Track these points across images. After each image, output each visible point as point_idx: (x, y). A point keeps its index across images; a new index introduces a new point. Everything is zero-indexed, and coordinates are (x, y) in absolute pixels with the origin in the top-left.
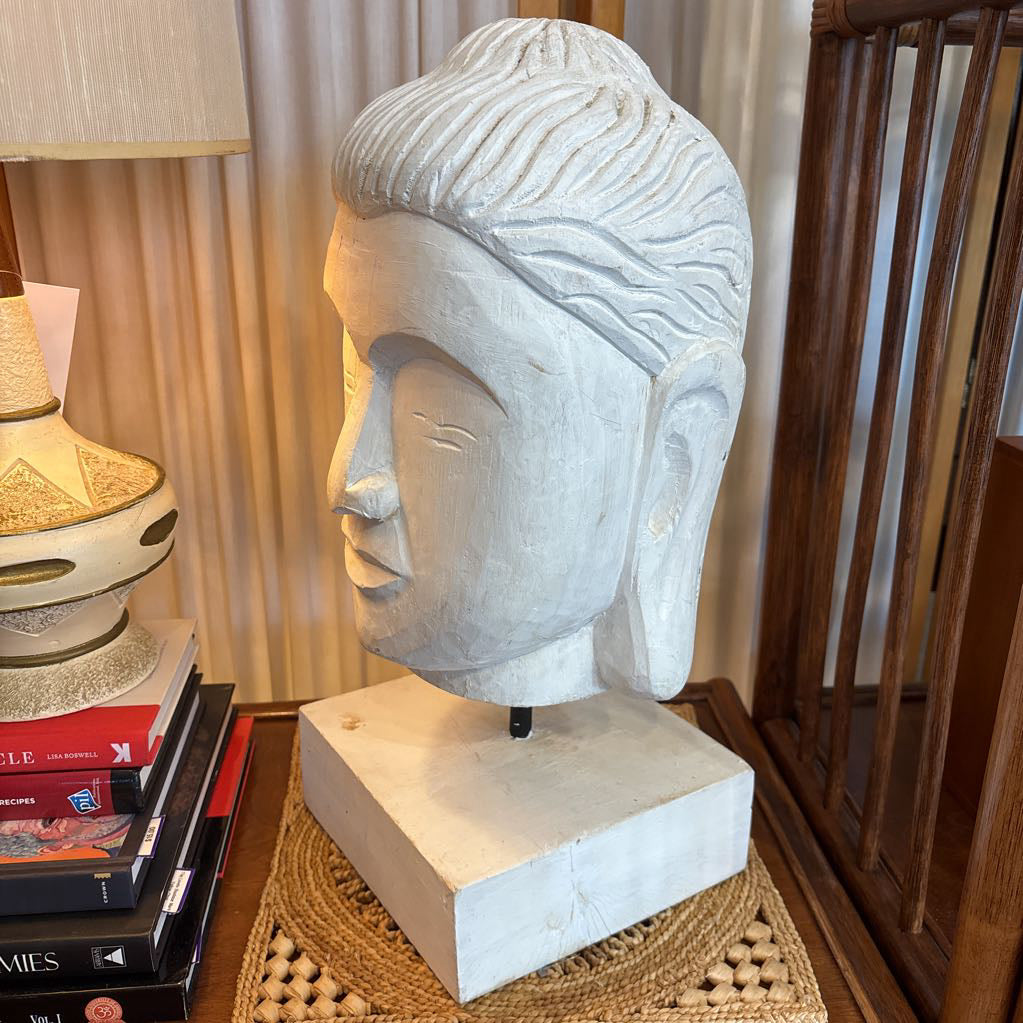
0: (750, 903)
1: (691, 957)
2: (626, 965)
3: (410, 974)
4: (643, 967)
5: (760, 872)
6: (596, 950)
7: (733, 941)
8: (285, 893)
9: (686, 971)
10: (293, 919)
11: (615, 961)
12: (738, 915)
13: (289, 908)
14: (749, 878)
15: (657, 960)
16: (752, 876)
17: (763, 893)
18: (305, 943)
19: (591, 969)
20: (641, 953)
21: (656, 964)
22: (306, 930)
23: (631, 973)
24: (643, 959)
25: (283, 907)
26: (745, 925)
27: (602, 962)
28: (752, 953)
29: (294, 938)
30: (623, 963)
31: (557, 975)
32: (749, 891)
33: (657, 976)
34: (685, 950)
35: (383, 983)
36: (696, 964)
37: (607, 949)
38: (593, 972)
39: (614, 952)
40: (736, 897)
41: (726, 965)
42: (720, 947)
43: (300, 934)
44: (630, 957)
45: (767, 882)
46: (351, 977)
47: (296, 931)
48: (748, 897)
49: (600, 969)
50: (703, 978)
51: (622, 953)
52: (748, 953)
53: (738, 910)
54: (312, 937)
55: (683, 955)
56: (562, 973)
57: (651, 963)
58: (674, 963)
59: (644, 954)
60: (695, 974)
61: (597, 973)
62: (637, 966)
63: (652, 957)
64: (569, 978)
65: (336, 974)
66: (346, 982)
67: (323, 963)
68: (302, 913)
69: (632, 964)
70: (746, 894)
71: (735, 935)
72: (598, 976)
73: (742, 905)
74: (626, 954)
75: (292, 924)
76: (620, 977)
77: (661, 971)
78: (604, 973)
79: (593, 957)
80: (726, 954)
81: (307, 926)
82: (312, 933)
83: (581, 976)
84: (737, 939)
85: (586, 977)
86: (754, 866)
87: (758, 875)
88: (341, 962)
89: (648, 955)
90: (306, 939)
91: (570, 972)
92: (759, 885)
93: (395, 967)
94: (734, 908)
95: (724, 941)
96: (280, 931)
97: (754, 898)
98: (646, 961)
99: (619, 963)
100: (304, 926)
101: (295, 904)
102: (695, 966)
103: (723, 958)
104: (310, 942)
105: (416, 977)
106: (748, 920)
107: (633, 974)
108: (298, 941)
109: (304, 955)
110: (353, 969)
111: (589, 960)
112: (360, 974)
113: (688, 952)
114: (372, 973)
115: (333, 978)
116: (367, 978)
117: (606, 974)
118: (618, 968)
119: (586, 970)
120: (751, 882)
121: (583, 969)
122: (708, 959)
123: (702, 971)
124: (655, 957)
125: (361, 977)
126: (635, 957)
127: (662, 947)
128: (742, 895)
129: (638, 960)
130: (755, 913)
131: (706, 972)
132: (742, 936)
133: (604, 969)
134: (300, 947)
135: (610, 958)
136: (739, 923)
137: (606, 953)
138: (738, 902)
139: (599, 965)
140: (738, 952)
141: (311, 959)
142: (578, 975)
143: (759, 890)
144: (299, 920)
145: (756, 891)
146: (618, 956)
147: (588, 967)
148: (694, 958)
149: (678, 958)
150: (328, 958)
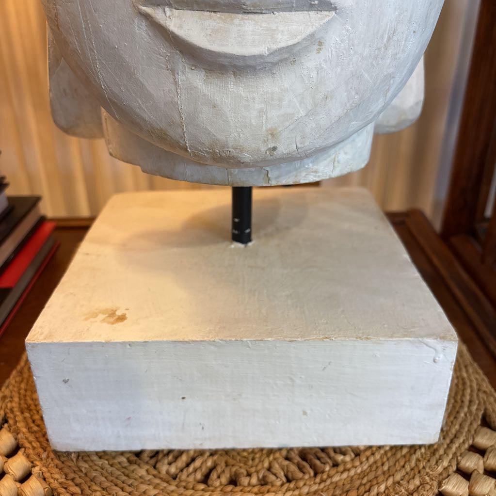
0: (474, 408)
1: (421, 466)
2: (352, 473)
3: (124, 478)
4: (371, 476)
5: (477, 376)
6: (322, 455)
7: (463, 449)
8: (23, 386)
9: (417, 482)
10: (22, 413)
11: (341, 468)
12: (465, 420)
13: (22, 402)
14: (468, 383)
15: (386, 468)
16: (471, 381)
17: (485, 398)
18: (27, 438)
19: (316, 475)
20: (367, 459)
21: (384, 473)
22: (32, 425)
23: (357, 483)
24: (370, 466)
25: (16, 399)
26: (473, 432)
27: (327, 468)
28: (484, 462)
29: (16, 432)
30: (349, 470)
31: (279, 483)
32: (471, 395)
33: (387, 488)
34: (414, 457)
35: (95, 487)
36: (427, 473)
37: (332, 454)
38: (318, 480)
39: (340, 458)
40: (459, 401)
41: (460, 478)
42: (451, 456)
43: (24, 430)
44: (357, 463)
45: (487, 387)
46: (63, 480)
47: (21, 425)
48: (470, 401)
49: (325, 476)
50: (436, 491)
51: (348, 458)
52: (481, 462)
53: (462, 415)
54: (35, 432)
55: (413, 463)
56: (284, 479)
57: (379, 472)
58: (403, 472)
59: (372, 460)
60: (428, 487)
61: (322, 481)
62: (363, 474)
63: (379, 464)
64: (292, 485)
65: (47, 475)
66: (55, 484)
67: (37, 463)
68: (33, 407)
69: (359, 471)
70: (468, 398)
71: (464, 442)
72: (322, 486)
73: (466, 409)
74: (352, 460)
75: (19, 418)
76: (347, 487)
77: (390, 481)
78: (328, 482)
79: (318, 462)
80: (458, 464)
81: (34, 421)
82: (35, 428)
83: (305, 484)
84: (466, 446)
85: (310, 486)
86: (471, 370)
87: (477, 379)
88: (57, 462)
89: (375, 462)
90: (28, 435)
91: (294, 479)
92: (479, 390)
93: (110, 469)
94: (458, 412)
95: (454, 449)
96: (6, 425)
97: (477, 402)
98: (374, 468)
99: (345, 470)
100: (30, 421)
101: (28, 398)
102: (427, 478)
103: (455, 468)
104: (31, 438)
105: (130, 482)
106: (475, 426)
107: (361, 485)
108: (19, 436)
109: (20, 452)
110: (66, 470)
111: (313, 466)
112: (72, 475)
113: (418, 460)
114: (86, 474)
115: (45, 479)
116: (78, 480)
117: (332, 483)
118: (345, 475)
119: (310, 477)
120: (471, 386)
121: (307, 477)
122: (440, 469)
123: (435, 483)
124: (383, 465)
125: (73, 480)
126: (361, 463)
127: (389, 454)
128: (464, 399)
129: (365, 467)
130: (480, 417)
131: (440, 484)
132: (471, 442)
133: (329, 477)
134: (20, 443)
135: (336, 465)
136: (466, 429)
137: (330, 458)
138: (461, 407)
139: (323, 472)
140: (472, 462)
141: (28, 456)
142: (301, 484)
143: (481, 395)
144: (27, 415)
145: (478, 395)
146: (344, 463)
147: (312, 473)
148: (424, 468)
149: (408, 468)
150: (44, 456)
